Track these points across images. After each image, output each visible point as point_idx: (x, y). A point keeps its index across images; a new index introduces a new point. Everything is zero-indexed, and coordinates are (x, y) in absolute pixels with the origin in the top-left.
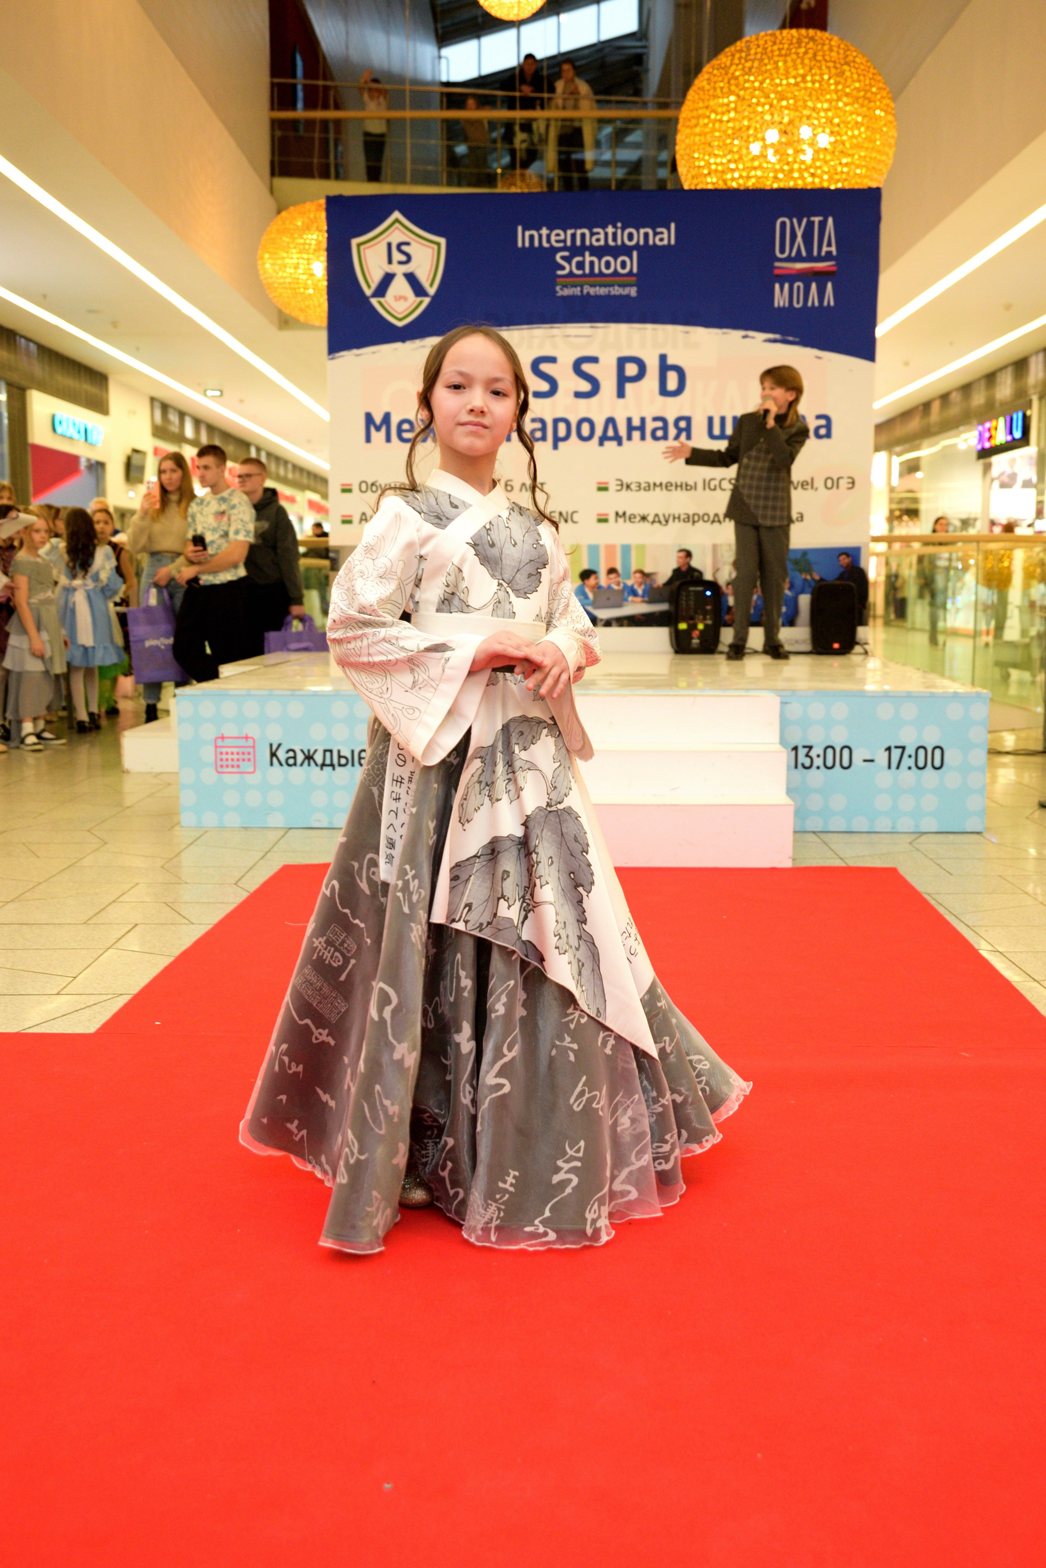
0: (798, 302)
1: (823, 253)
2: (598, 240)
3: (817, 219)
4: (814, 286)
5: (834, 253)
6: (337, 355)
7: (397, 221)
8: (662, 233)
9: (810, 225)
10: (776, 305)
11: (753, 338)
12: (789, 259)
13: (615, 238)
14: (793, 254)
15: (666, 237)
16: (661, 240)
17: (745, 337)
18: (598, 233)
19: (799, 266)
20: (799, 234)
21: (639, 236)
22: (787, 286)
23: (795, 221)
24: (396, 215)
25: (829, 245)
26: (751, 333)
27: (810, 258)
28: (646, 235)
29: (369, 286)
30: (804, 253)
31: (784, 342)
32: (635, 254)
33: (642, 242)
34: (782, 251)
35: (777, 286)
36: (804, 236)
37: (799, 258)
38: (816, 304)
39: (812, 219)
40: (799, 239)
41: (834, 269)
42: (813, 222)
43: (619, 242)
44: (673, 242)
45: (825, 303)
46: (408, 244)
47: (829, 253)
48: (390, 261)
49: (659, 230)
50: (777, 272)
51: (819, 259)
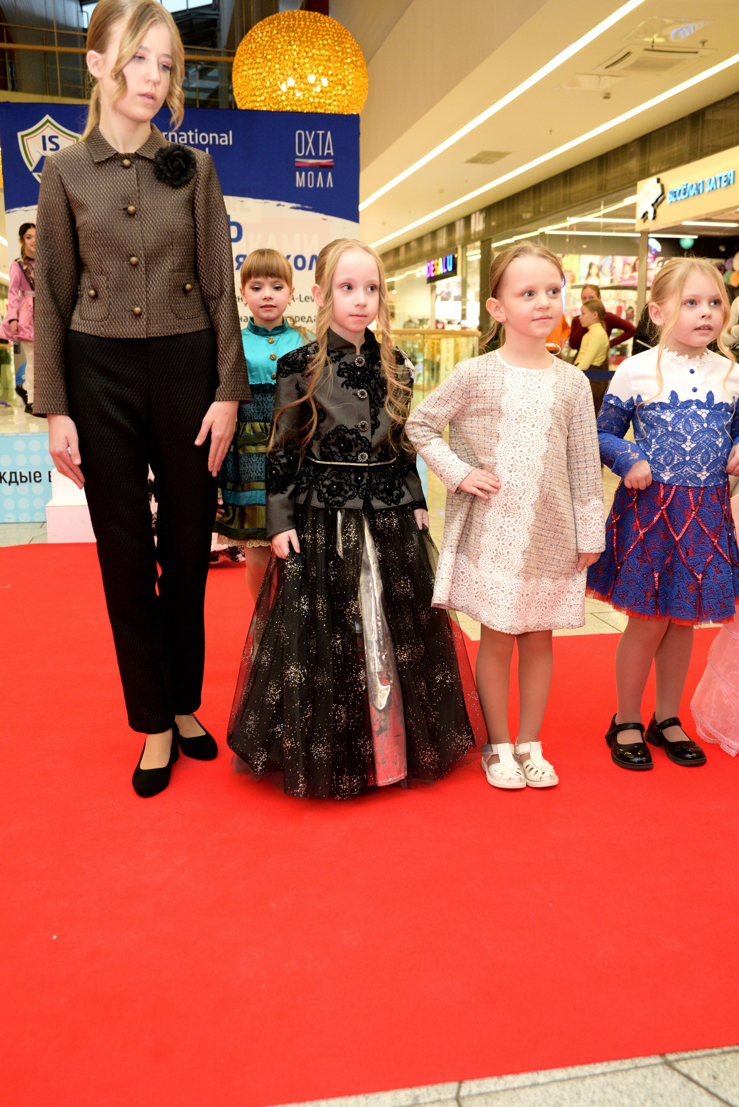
0: (311, 184)
1: (325, 154)
2: (183, 140)
3: (321, 132)
4: (320, 174)
5: (332, 154)
6: (12, 210)
7: (48, 121)
8: (224, 137)
9: (317, 136)
10: (297, 185)
11: (283, 206)
12: (304, 157)
13: (194, 139)
14: (307, 154)
15: (226, 139)
16: (224, 141)
17: (279, 205)
18: (183, 135)
19: (311, 161)
20: (310, 141)
21: (209, 138)
22: (303, 174)
23: (307, 132)
24: (47, 117)
25: (329, 149)
26: (282, 203)
27: (317, 157)
28: (214, 138)
29: (31, 165)
30: (314, 154)
31: (303, 209)
32: (207, 149)
33: (211, 142)
34: (300, 152)
35: (298, 174)
36: (313, 143)
37: (310, 156)
38: (322, 186)
39: (318, 132)
40: (310, 144)
41: (333, 164)
42: (319, 134)
43: (197, 142)
44: (231, 143)
45: (328, 186)
46: (57, 137)
47: (329, 154)
48: (45, 148)
49: (222, 135)
50: (297, 164)
51: (323, 157)
